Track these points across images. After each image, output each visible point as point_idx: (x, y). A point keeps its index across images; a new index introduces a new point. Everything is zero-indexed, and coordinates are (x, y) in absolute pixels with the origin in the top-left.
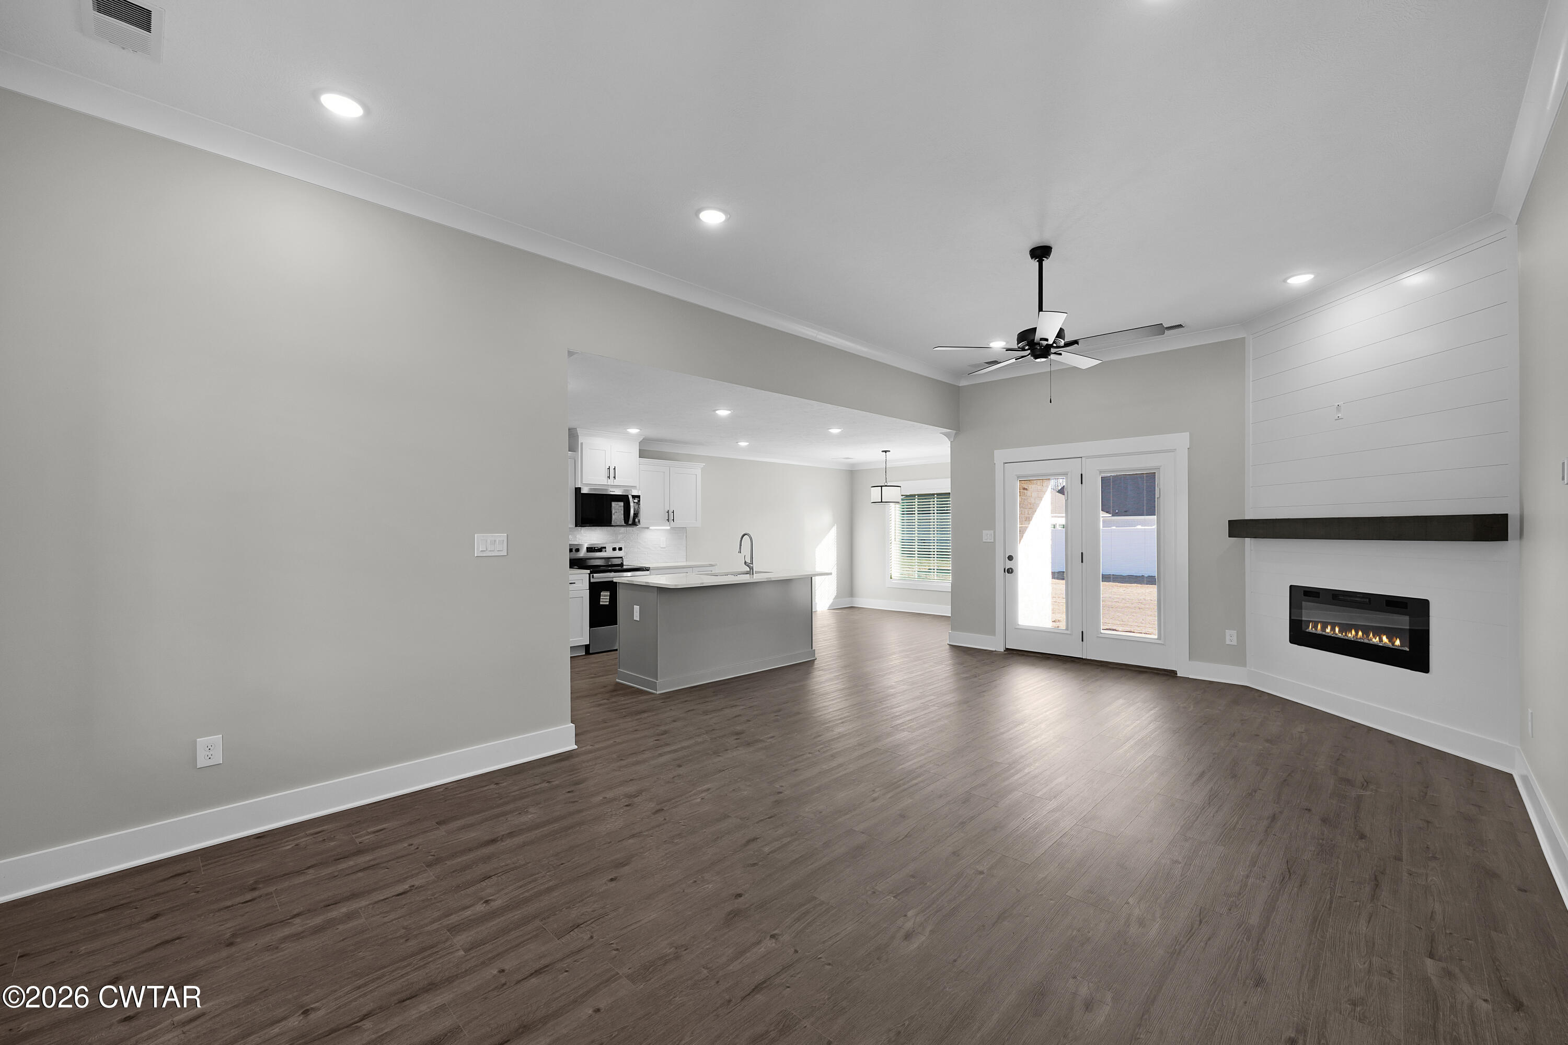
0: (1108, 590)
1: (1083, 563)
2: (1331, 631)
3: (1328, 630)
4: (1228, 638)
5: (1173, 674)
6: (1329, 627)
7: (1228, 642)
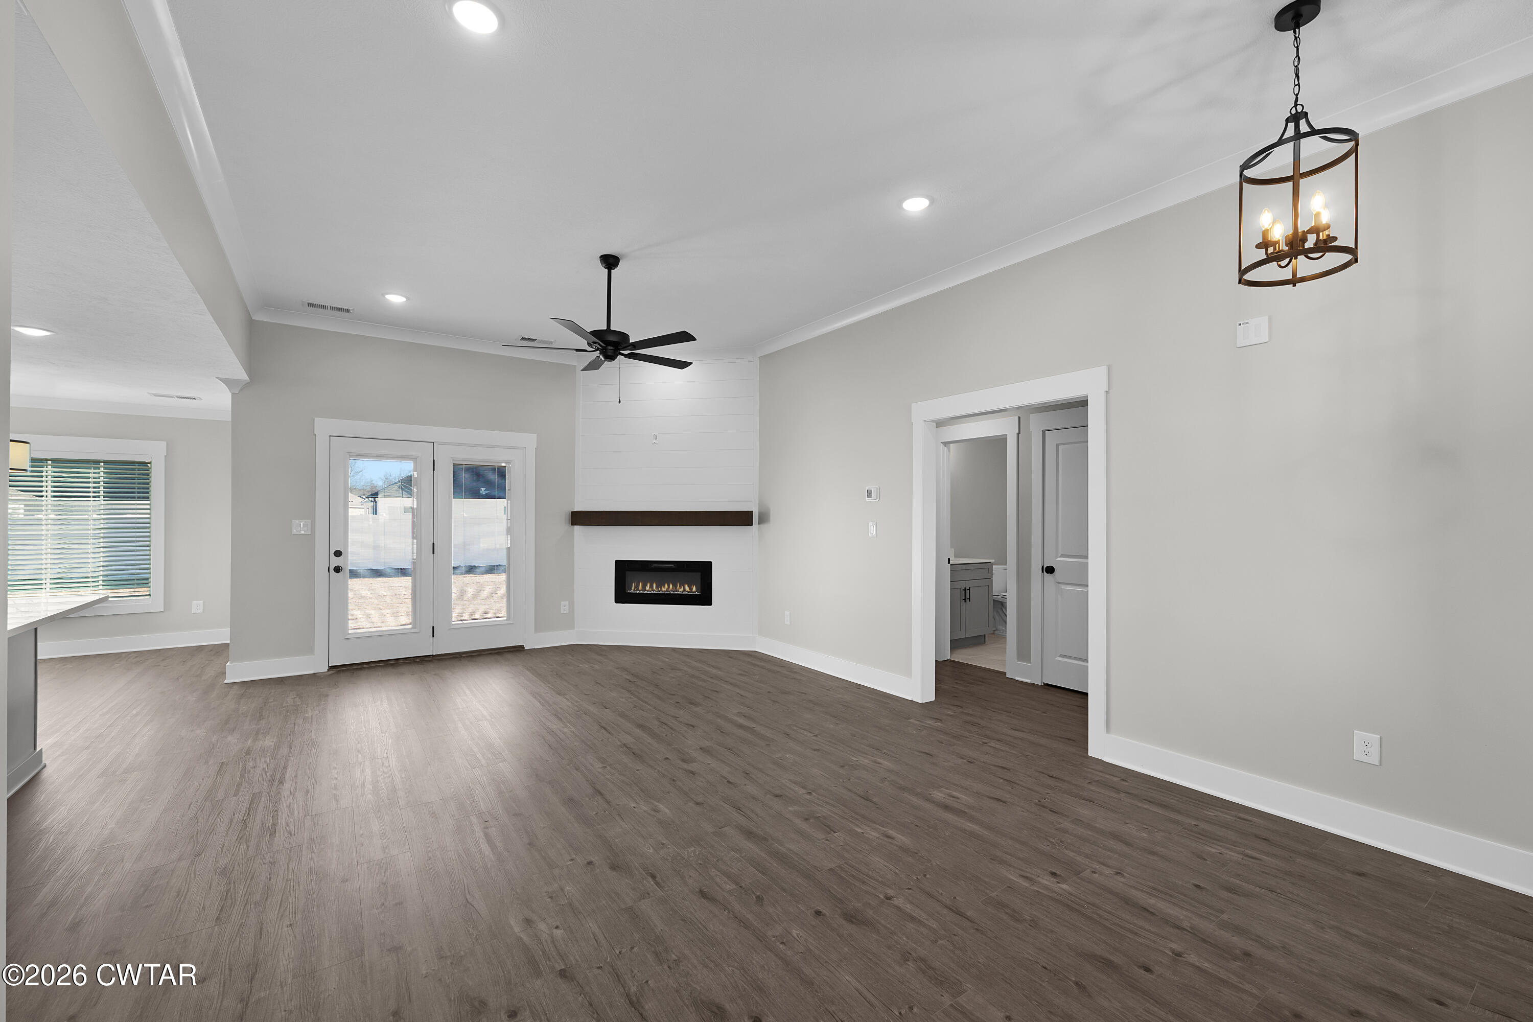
0: (458, 581)
1: (434, 555)
2: (650, 588)
3: (648, 588)
4: (563, 608)
5: (521, 649)
6: (648, 585)
7: (562, 612)
